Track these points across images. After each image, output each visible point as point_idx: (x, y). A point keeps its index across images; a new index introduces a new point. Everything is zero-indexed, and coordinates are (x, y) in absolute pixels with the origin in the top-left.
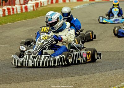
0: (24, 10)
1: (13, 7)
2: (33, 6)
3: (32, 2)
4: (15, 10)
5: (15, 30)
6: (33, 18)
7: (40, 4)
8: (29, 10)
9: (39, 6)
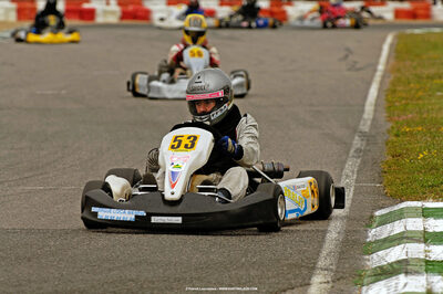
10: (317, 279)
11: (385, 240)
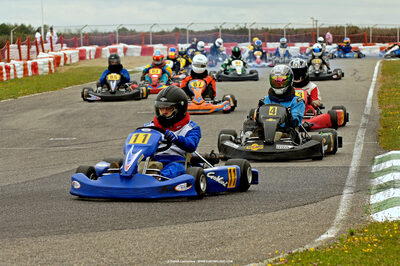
0: (30, 72)
1: (8, 64)
2: (50, 63)
3: (45, 55)
4: (12, 71)
5: (25, 114)
6: (56, 89)
7: (62, 59)
8: (40, 72)
9: (62, 64)
10: (346, 191)
11: (382, 171)
